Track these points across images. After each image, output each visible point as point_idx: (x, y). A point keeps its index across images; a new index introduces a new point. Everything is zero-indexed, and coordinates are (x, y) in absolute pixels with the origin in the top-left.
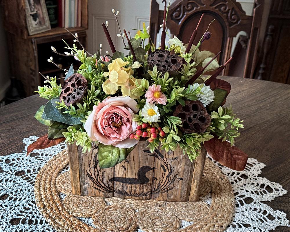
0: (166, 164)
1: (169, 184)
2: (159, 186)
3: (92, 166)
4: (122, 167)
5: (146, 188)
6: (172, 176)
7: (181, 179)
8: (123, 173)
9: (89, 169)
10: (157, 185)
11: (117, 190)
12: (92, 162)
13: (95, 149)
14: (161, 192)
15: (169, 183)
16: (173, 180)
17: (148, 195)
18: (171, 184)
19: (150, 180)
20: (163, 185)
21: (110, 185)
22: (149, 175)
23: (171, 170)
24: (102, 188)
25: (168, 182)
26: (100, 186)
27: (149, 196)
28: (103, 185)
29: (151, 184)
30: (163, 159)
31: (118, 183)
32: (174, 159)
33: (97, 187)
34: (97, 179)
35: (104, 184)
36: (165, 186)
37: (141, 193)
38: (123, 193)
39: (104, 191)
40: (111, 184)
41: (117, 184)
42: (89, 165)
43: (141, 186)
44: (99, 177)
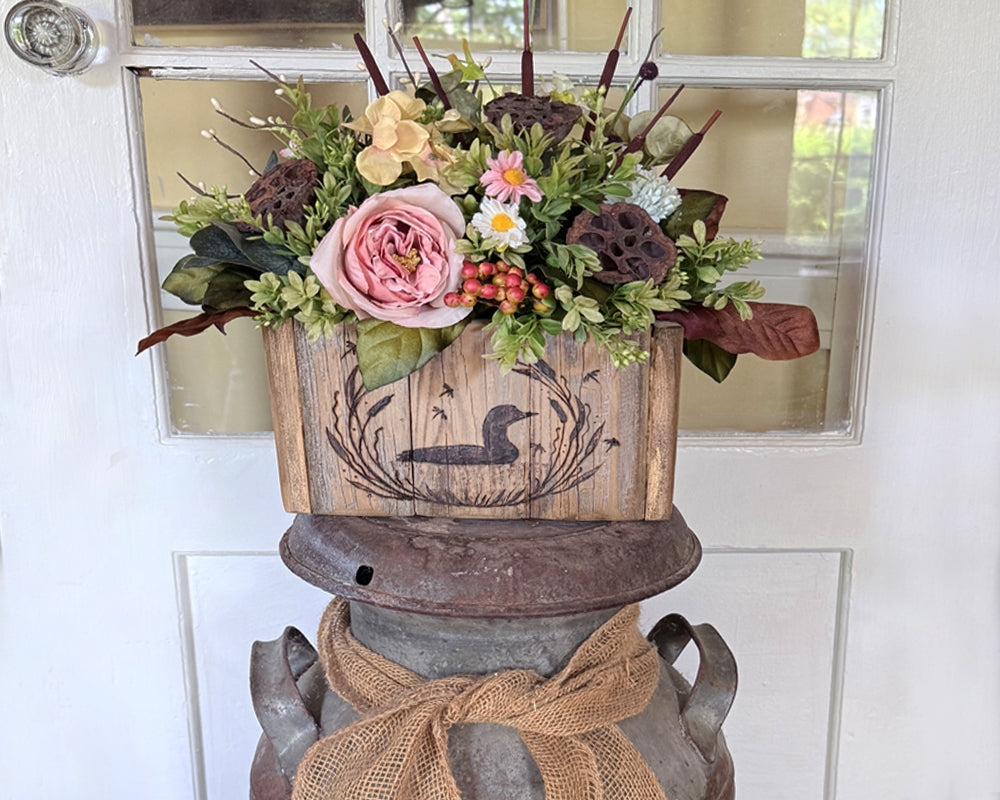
0: (565, 396)
1: (582, 461)
2: (551, 470)
3: (343, 410)
4: (434, 413)
5: (513, 479)
6: (586, 435)
7: (614, 442)
8: (440, 431)
9: (333, 421)
10: (544, 469)
11: (425, 492)
12: (341, 398)
13: (348, 356)
14: (558, 489)
15: (580, 457)
16: (591, 447)
17: (522, 502)
18: (587, 458)
19: (521, 452)
20: (562, 466)
21: (402, 477)
22: (517, 434)
23: (582, 413)
24: (377, 483)
25: (576, 455)
26: (372, 476)
27: (522, 505)
28: (381, 475)
29: (527, 466)
30: (556, 381)
31: (424, 466)
32: (585, 379)
33: (360, 480)
34: (360, 455)
35: (382, 470)
36: (568, 470)
37: (497, 494)
38: (444, 497)
39: (385, 493)
40: (403, 469)
41: (422, 472)
42: (334, 409)
43: (497, 471)
44: (367, 448)
